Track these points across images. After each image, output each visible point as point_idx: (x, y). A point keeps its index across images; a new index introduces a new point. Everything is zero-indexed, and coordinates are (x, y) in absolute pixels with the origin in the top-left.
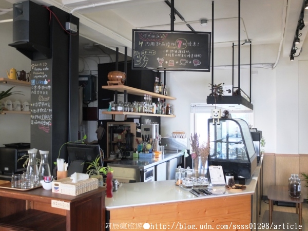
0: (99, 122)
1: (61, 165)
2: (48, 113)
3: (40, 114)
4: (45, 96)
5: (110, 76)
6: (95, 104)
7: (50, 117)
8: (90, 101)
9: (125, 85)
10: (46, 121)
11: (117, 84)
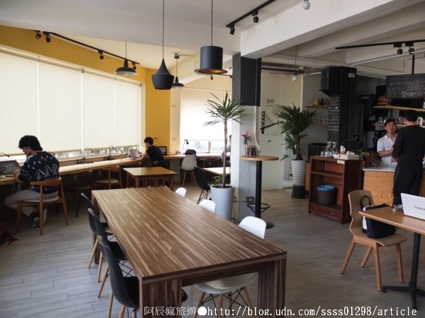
0: (376, 132)
1: (342, 149)
2: (337, 125)
3: (332, 125)
4: (336, 115)
5: (380, 99)
6: (373, 118)
7: (338, 127)
8: (370, 116)
9: (391, 105)
10: (336, 129)
11: (384, 105)
